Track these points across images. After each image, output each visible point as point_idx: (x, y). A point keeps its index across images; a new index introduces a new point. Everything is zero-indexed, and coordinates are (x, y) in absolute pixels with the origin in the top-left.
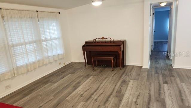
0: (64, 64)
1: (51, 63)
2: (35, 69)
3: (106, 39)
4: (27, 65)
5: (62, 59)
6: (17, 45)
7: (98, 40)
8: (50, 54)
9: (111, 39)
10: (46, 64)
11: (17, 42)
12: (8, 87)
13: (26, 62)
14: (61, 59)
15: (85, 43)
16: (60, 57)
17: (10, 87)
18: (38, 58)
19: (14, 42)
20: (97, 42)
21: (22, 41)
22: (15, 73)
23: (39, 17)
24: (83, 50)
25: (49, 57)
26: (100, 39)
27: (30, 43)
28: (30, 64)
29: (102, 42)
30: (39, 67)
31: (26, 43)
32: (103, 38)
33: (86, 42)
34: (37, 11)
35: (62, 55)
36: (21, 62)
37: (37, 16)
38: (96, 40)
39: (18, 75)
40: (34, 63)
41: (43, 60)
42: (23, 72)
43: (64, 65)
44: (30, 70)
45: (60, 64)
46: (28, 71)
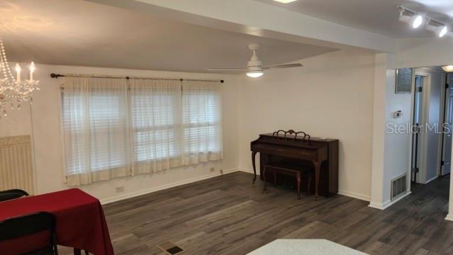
0: (221, 171)
1: (194, 166)
2: (164, 170)
3: (296, 133)
4: (152, 162)
5: (217, 161)
6: (142, 130)
7: (281, 134)
8: (193, 150)
9: (306, 135)
10: (185, 167)
11: (143, 125)
12: (120, 190)
13: (152, 157)
14: (215, 162)
15: (259, 137)
16: (213, 158)
17: (122, 191)
18: (172, 154)
19: (139, 125)
20: (281, 138)
21: (151, 124)
22: (134, 170)
23: (184, 88)
24: (252, 150)
25: (192, 154)
26: (286, 133)
27: (162, 128)
28: (158, 161)
29: (289, 139)
30: (171, 168)
31: (155, 129)
32: (291, 132)
33: (262, 136)
34: (181, 80)
35: (216, 154)
36: (144, 156)
37: (180, 88)
38: (279, 133)
39: (136, 174)
40: (164, 161)
41: (179, 158)
42: (144, 172)
43: (220, 174)
44: (155, 171)
45: (212, 170)
46: (152, 172)
